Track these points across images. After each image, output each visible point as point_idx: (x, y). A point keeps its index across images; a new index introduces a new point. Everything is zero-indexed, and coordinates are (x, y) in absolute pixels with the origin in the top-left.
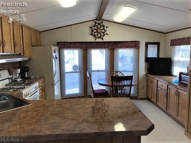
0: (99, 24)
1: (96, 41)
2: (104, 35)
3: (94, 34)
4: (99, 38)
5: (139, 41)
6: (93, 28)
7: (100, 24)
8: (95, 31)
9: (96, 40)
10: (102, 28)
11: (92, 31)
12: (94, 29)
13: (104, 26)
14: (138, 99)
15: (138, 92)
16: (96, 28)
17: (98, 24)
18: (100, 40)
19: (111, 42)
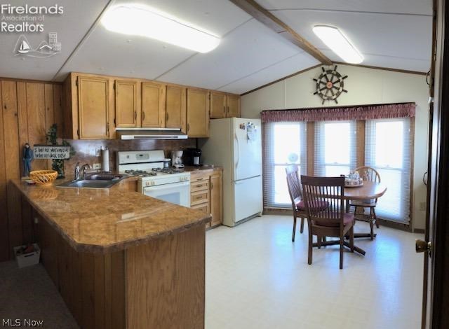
0: (329, 72)
1: (323, 106)
2: (338, 94)
3: (319, 92)
4: (329, 99)
5: (414, 103)
6: (319, 80)
7: (331, 71)
8: (322, 86)
9: (323, 103)
10: (335, 79)
11: (318, 86)
12: (321, 82)
13: (338, 75)
14: (411, 231)
15: (410, 216)
16: (323, 80)
17: (327, 71)
18: (331, 104)
19: (357, 107)
